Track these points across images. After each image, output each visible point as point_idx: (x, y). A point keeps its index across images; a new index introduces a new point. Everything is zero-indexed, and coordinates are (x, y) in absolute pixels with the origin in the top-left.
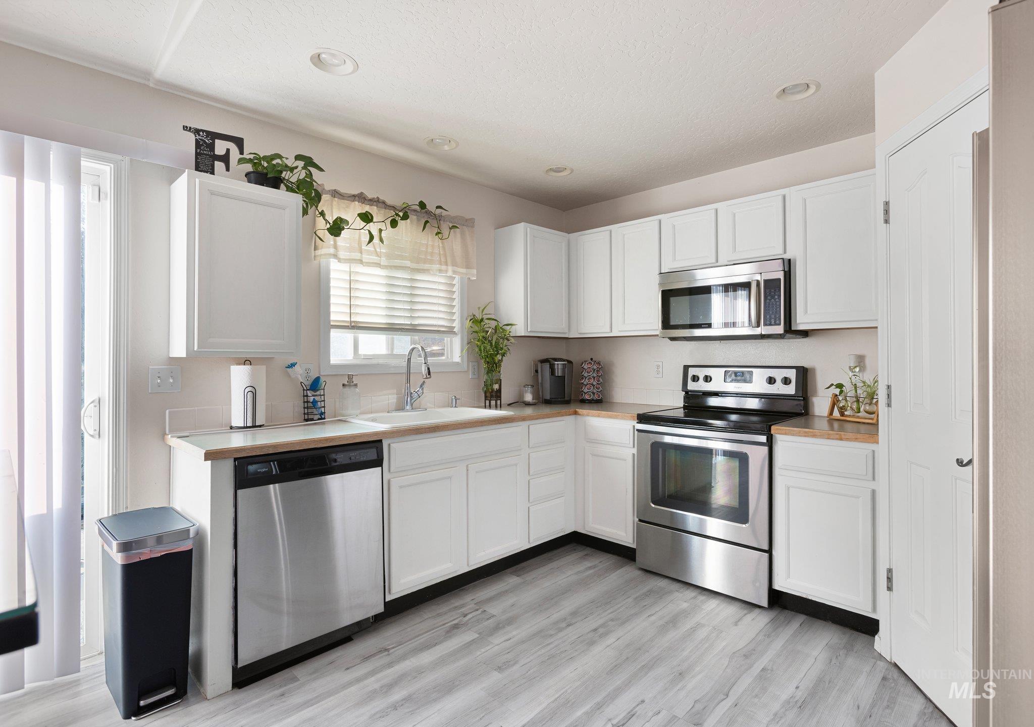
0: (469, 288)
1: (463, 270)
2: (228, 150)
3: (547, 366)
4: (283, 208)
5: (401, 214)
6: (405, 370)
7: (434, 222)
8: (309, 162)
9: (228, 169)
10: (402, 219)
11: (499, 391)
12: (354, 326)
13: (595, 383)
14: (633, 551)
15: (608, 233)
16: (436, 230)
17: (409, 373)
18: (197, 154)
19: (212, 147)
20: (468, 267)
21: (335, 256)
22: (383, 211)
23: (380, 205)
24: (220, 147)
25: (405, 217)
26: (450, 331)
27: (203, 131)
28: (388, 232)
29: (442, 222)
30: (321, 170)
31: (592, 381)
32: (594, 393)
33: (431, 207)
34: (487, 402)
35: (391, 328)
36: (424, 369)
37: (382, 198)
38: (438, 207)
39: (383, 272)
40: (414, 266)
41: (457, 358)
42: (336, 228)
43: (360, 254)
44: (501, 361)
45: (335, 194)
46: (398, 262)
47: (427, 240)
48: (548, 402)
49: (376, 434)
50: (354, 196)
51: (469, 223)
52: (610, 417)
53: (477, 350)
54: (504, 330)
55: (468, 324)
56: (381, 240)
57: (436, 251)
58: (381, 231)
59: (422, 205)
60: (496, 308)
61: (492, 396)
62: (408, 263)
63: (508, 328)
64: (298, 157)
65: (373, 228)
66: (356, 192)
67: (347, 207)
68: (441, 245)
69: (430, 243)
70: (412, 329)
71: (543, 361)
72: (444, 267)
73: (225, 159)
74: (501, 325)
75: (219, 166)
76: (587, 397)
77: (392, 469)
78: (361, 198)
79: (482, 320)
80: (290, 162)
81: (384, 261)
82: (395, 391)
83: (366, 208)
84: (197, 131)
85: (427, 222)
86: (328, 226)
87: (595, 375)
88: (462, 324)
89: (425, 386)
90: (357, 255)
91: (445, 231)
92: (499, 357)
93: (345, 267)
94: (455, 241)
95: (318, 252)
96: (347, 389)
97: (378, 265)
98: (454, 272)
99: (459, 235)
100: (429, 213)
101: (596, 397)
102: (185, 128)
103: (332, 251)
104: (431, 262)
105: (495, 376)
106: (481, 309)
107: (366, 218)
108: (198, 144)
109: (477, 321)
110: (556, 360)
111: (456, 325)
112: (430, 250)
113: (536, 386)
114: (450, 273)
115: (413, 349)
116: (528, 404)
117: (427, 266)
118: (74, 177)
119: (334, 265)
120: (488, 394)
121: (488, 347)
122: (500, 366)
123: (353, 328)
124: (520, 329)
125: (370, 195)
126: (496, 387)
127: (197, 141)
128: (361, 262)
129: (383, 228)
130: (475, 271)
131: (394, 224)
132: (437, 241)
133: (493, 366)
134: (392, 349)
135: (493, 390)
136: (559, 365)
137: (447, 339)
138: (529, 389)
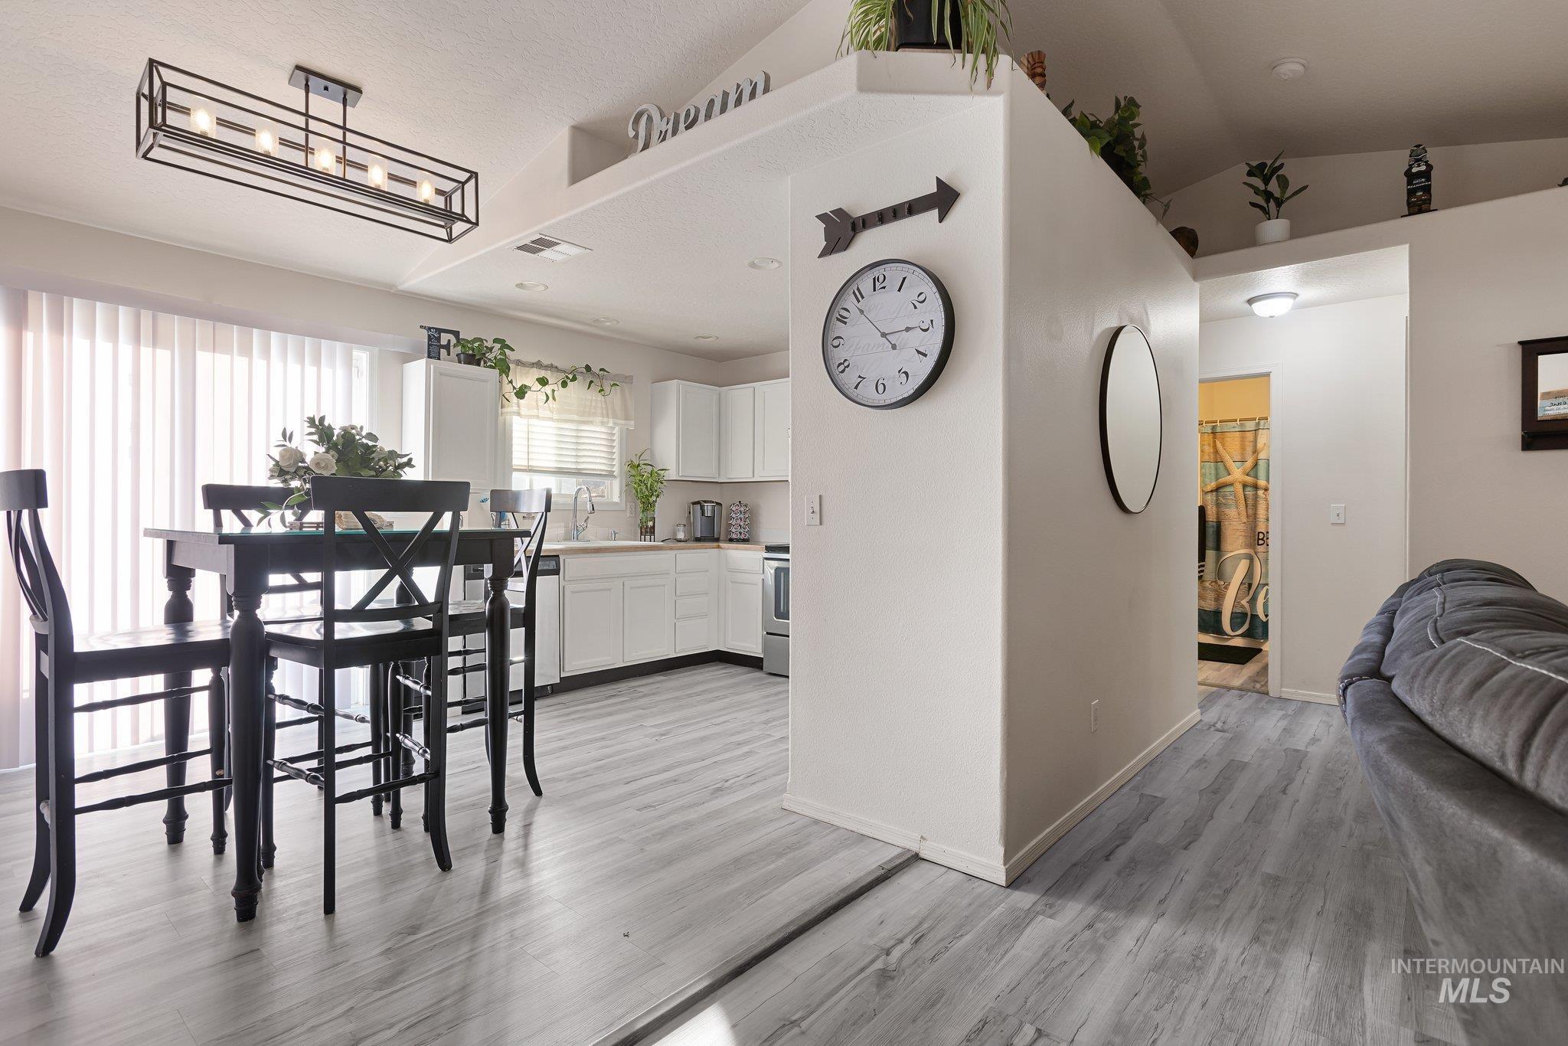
0: (628, 438)
1: (623, 422)
2: (449, 341)
3: (698, 506)
4: (486, 381)
5: (571, 376)
6: (572, 508)
7: (596, 381)
8: (504, 346)
9: (449, 354)
10: (571, 381)
11: (653, 527)
12: (530, 470)
13: (742, 524)
14: (761, 660)
15: (752, 389)
16: (600, 388)
17: (575, 510)
18: (429, 345)
19: (439, 339)
20: (627, 418)
21: (519, 414)
22: (555, 374)
23: (553, 369)
24: (445, 338)
25: (574, 379)
26: (610, 475)
27: (433, 328)
28: (560, 392)
29: (604, 380)
30: (513, 350)
31: (739, 521)
32: (740, 533)
33: (595, 369)
34: (643, 537)
35: (560, 472)
36: (589, 507)
37: (555, 364)
38: (601, 370)
39: (555, 424)
40: (582, 419)
41: (616, 499)
42: (521, 393)
43: (536, 411)
44: (655, 501)
45: (519, 363)
46: (568, 417)
47: (593, 395)
48: (698, 540)
49: (555, 550)
50: (533, 364)
51: (628, 379)
52: (746, 549)
53: (634, 491)
54: (658, 474)
55: (626, 468)
56: (554, 399)
57: (599, 405)
58: (553, 391)
59: (588, 368)
60: (652, 455)
61: (648, 531)
62: (576, 418)
63: (662, 472)
64: (496, 341)
65: (548, 389)
66: (535, 360)
67: (528, 372)
68: (603, 400)
69: (594, 398)
70: (578, 473)
71: (694, 503)
72: (605, 420)
73: (447, 347)
74: (655, 470)
75: (443, 352)
76: (734, 536)
77: (567, 578)
78: (538, 365)
79: (639, 465)
80: (489, 344)
81: (556, 417)
82: (563, 524)
83: (543, 373)
84: (429, 329)
85: (591, 382)
86: (515, 391)
87: (742, 516)
88: (621, 468)
89: (589, 521)
90: (534, 412)
91: (607, 388)
92: (654, 498)
93: (525, 421)
94: (615, 396)
95: (505, 410)
96: (526, 521)
97: (551, 419)
98: (615, 424)
99: (619, 391)
100: (594, 374)
101: (742, 537)
102: (421, 327)
103: (515, 408)
104: (594, 415)
105: (650, 514)
106: (638, 456)
107: (543, 382)
108: (430, 338)
109: (633, 466)
110: (705, 502)
111: (616, 469)
112: (593, 404)
113: (689, 525)
114: (611, 425)
115: (580, 489)
116: (680, 541)
117: (590, 419)
118: (349, 363)
119: (516, 419)
120: (643, 530)
121: (644, 489)
122: (654, 506)
123: (530, 471)
124: (672, 474)
125: (546, 362)
126: (650, 524)
127: (429, 336)
128: (538, 417)
129: (556, 389)
130: (633, 422)
131: (564, 384)
132: (599, 396)
133: (648, 505)
134: (561, 489)
135: (647, 527)
136: (708, 508)
137: (607, 482)
138: (682, 528)
